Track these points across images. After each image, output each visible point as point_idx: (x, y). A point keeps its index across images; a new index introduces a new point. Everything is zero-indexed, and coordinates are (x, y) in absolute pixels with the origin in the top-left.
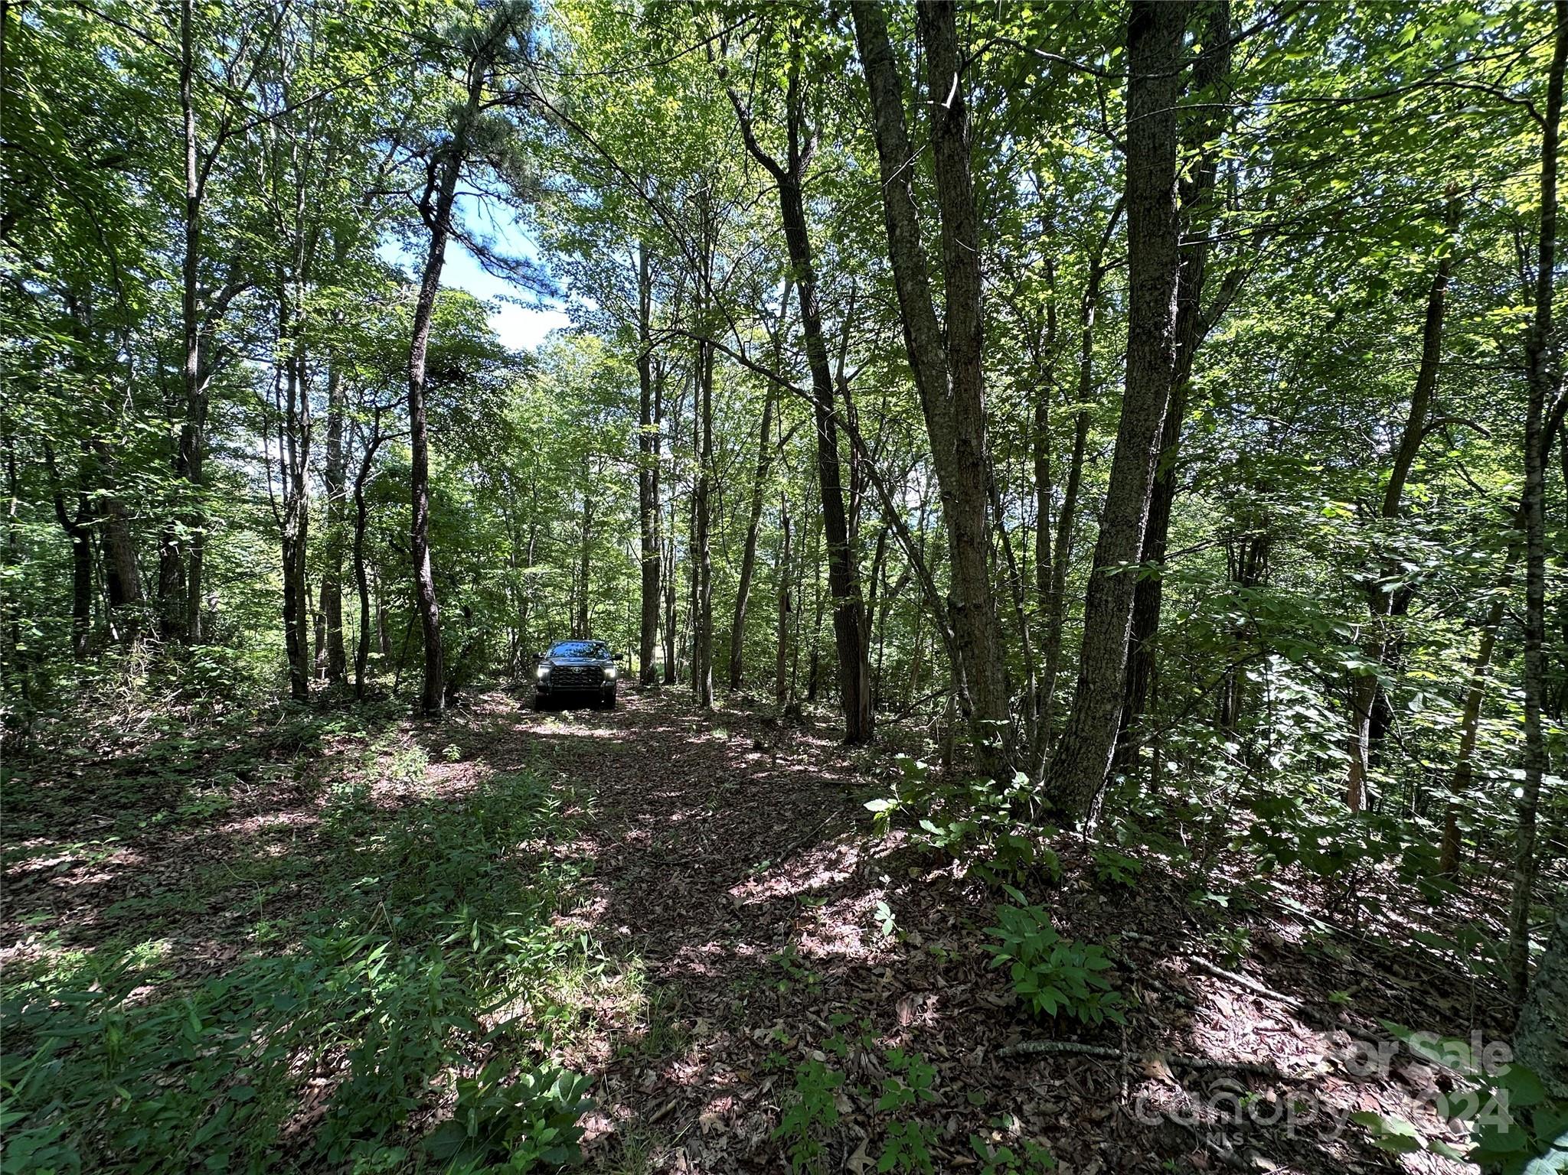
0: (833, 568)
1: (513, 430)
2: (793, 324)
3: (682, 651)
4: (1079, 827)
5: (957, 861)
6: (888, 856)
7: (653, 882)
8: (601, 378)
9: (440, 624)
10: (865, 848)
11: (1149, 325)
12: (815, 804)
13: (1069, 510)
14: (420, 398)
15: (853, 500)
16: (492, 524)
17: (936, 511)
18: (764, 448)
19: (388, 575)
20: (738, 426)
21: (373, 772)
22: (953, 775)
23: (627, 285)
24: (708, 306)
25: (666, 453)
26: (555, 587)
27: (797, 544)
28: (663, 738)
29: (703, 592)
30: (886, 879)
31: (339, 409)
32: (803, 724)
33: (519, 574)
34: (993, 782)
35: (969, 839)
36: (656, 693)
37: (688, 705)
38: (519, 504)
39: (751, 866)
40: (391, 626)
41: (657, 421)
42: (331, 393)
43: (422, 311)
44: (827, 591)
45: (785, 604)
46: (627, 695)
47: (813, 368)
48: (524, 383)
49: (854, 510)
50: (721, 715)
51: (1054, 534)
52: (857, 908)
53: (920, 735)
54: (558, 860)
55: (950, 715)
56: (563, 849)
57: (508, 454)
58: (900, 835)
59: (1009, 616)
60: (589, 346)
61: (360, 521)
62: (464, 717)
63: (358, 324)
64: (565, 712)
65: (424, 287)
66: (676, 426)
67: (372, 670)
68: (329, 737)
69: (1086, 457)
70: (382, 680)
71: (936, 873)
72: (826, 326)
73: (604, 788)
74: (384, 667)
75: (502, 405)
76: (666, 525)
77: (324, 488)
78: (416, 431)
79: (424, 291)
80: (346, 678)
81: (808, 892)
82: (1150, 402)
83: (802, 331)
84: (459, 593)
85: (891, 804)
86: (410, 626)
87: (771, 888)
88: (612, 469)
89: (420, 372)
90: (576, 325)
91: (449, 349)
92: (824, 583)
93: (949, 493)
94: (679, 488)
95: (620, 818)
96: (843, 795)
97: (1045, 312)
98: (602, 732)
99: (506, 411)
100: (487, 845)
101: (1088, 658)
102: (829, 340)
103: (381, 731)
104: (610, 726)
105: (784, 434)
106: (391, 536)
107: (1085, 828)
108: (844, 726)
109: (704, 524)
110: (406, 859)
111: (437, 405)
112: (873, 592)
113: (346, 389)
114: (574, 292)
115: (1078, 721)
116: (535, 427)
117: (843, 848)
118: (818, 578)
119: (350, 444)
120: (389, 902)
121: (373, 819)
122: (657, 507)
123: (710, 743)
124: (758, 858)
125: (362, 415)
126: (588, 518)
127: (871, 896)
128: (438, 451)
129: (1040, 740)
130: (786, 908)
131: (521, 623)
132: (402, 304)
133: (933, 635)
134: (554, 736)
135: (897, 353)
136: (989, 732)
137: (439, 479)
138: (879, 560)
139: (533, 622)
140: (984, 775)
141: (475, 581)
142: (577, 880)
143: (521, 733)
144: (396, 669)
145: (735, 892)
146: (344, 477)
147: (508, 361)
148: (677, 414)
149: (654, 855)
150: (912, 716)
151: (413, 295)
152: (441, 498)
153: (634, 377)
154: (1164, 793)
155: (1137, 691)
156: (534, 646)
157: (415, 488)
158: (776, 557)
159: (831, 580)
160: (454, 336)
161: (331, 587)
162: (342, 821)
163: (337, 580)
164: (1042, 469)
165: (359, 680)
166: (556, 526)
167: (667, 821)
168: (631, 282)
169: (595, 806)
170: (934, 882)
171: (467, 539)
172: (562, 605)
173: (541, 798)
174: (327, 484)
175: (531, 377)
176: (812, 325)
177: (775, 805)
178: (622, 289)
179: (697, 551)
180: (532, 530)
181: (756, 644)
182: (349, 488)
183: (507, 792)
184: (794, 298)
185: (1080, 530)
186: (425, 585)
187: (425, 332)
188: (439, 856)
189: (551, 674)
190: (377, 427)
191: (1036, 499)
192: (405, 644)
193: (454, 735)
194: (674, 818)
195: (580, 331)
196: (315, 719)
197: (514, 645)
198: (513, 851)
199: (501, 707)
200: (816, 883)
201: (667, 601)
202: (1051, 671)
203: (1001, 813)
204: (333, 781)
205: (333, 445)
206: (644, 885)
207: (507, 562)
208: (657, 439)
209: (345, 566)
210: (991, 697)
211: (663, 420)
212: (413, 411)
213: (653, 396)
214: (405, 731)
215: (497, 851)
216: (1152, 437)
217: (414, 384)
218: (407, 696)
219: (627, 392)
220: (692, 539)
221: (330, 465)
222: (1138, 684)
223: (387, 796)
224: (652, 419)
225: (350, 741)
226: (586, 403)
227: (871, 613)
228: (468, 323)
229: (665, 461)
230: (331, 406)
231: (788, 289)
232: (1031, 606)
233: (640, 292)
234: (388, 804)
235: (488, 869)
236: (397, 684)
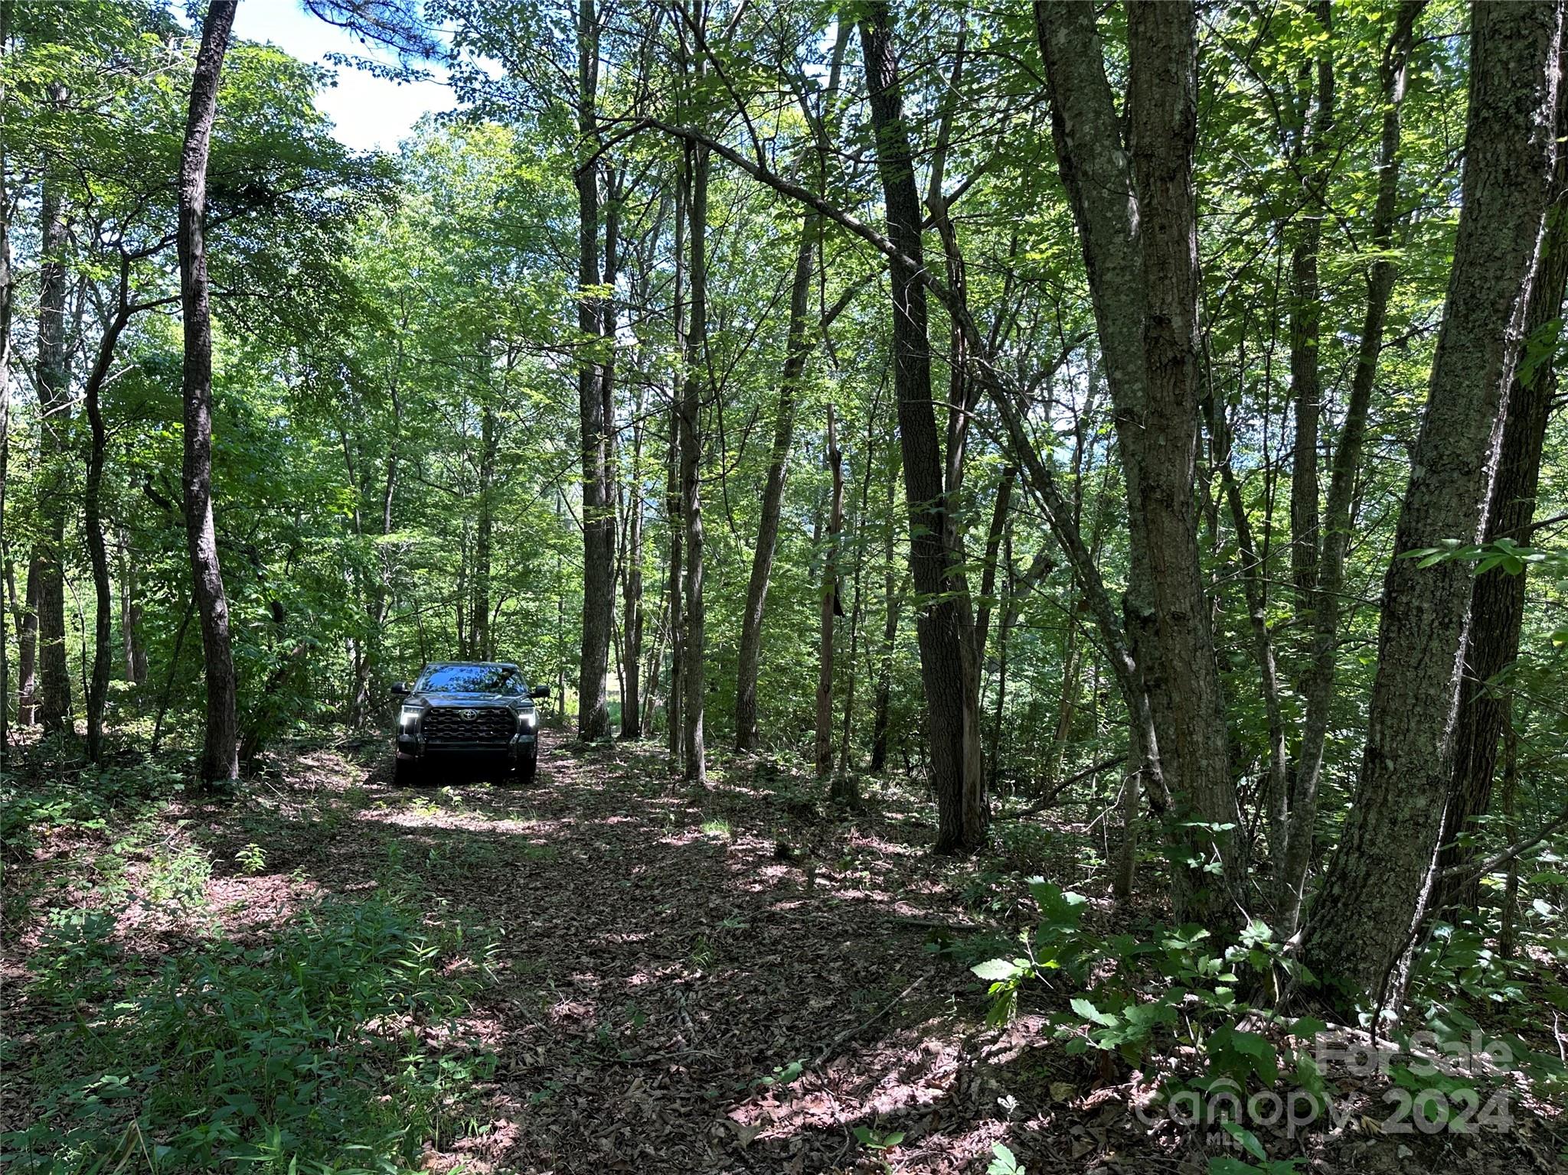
0: (917, 544)
1: (356, 293)
2: (850, 102)
3: (653, 682)
4: (1362, 1018)
5: (1138, 1075)
6: (1014, 1061)
7: (596, 1096)
8: (510, 200)
9: (232, 631)
10: (971, 1046)
11: (1507, 103)
12: (883, 960)
13: (1352, 437)
14: (198, 238)
15: (954, 420)
16: (322, 457)
17: (1108, 437)
18: (798, 327)
19: (141, 544)
20: (753, 285)
21: (117, 892)
22: (1133, 915)
23: (558, 34)
24: (699, 68)
25: (626, 336)
26: (432, 567)
27: (853, 496)
28: (617, 835)
29: (689, 579)
30: (1010, 1102)
31: (61, 256)
32: (863, 813)
33: (369, 545)
34: (1205, 934)
35: (1160, 1036)
36: (607, 753)
37: (661, 776)
38: (368, 421)
39: (768, 1072)
40: (148, 634)
41: (610, 278)
42: (46, 229)
43: (202, 86)
44: (906, 580)
45: (833, 605)
46: (555, 758)
47: (885, 183)
48: (376, 211)
49: (956, 438)
50: (720, 795)
51: (1325, 480)
52: (957, 1153)
53: (1074, 840)
54: (433, 1052)
55: (1128, 805)
56: (442, 1032)
57: (348, 335)
58: (1035, 1023)
59: (1239, 628)
60: (489, 141)
61: (96, 452)
62: (273, 796)
63: (91, 108)
64: (447, 790)
65: (205, 42)
66: (643, 290)
67: (114, 712)
68: (44, 828)
69: (1387, 338)
70: (131, 728)
71: (1100, 1094)
72: (911, 106)
73: (514, 924)
74: (136, 703)
75: (339, 248)
76: (626, 461)
77: (35, 394)
78: (191, 295)
79: (204, 50)
80: (71, 724)
81: (870, 1121)
82: (1506, 244)
83: (867, 110)
84: (263, 578)
85: (1020, 967)
86: (180, 635)
87: (803, 1112)
88: (528, 364)
89: (198, 192)
90: (468, 106)
91: (248, 151)
92: (901, 564)
93: (1128, 412)
94: (649, 396)
95: (540, 979)
96: (934, 948)
97: (1315, 71)
98: (512, 825)
99: (346, 259)
100: (311, 1024)
101: (1384, 711)
102: (917, 129)
103: (130, 817)
104: (525, 814)
105: (831, 302)
106: (149, 477)
107: (1374, 1021)
108: (933, 820)
109: (691, 462)
110: (173, 1045)
111: (227, 250)
112: (988, 583)
113: (72, 221)
114: (465, 49)
115: (1363, 827)
116: (394, 286)
117: (934, 1045)
118: (890, 557)
119: (77, 316)
120: (146, 1117)
121: (118, 972)
122: (612, 433)
123: (697, 846)
124: (781, 1057)
125: (98, 269)
126: (490, 449)
127: (983, 1132)
128: (229, 330)
129: (1293, 856)
130: (831, 1148)
131: (371, 633)
132: (167, 73)
133: (1097, 660)
134: (428, 831)
135: (1037, 152)
136: (1199, 843)
137: (230, 379)
138: (999, 528)
139: (392, 629)
140: (1190, 920)
141: (291, 557)
142: (465, 1088)
143: (370, 824)
144: (155, 710)
145: (740, 1116)
146: (68, 375)
147: (351, 172)
148: (645, 264)
149: (600, 1046)
150: (1058, 804)
151: (186, 55)
152: (233, 411)
153: (569, 197)
154: (1525, 958)
155: (1478, 768)
156: (393, 671)
157: (189, 396)
158: (818, 518)
159: (913, 560)
160: (255, 128)
161: (44, 566)
162: (65, 975)
163: (57, 555)
164: (1304, 362)
165: (93, 727)
166: (434, 463)
167: (622, 985)
168: (564, 30)
169: (498, 957)
170: (1096, 1110)
171: (277, 485)
172: (445, 601)
173: (404, 942)
174: (39, 386)
175: (387, 200)
176: (887, 104)
177: (813, 961)
178: (549, 41)
179: (679, 509)
180: (391, 469)
181: (782, 670)
182: (77, 392)
183: (344, 930)
184: (854, 52)
185: (1373, 471)
186: (205, 565)
187: (206, 123)
188: (228, 1042)
189: (423, 722)
190: (124, 286)
191: (1291, 414)
192: (170, 666)
193: (255, 826)
194: (636, 980)
195: (475, 117)
196: (21, 795)
197: (359, 668)
198: (356, 1035)
199: (335, 779)
200: (883, 1103)
201: (627, 594)
202: (1315, 731)
203: (1220, 990)
204: (50, 904)
205: (49, 320)
206: (581, 1100)
207: (347, 524)
208: (609, 310)
209: (70, 529)
210: (1202, 781)
211: (619, 275)
212: (186, 260)
213: (602, 232)
214: (173, 819)
215: (330, 1035)
216: (1510, 309)
217: (186, 214)
218: (172, 758)
219: (557, 225)
220: (671, 487)
221: (43, 354)
222: (1480, 757)
223: (141, 931)
224: (602, 273)
225: (79, 835)
226: (484, 244)
227: (984, 616)
228: (280, 103)
229: (624, 350)
230: (45, 251)
231: (844, 36)
232: (1281, 611)
233: (581, 46)
234: (146, 947)
235: (314, 1067)
236: (158, 735)
